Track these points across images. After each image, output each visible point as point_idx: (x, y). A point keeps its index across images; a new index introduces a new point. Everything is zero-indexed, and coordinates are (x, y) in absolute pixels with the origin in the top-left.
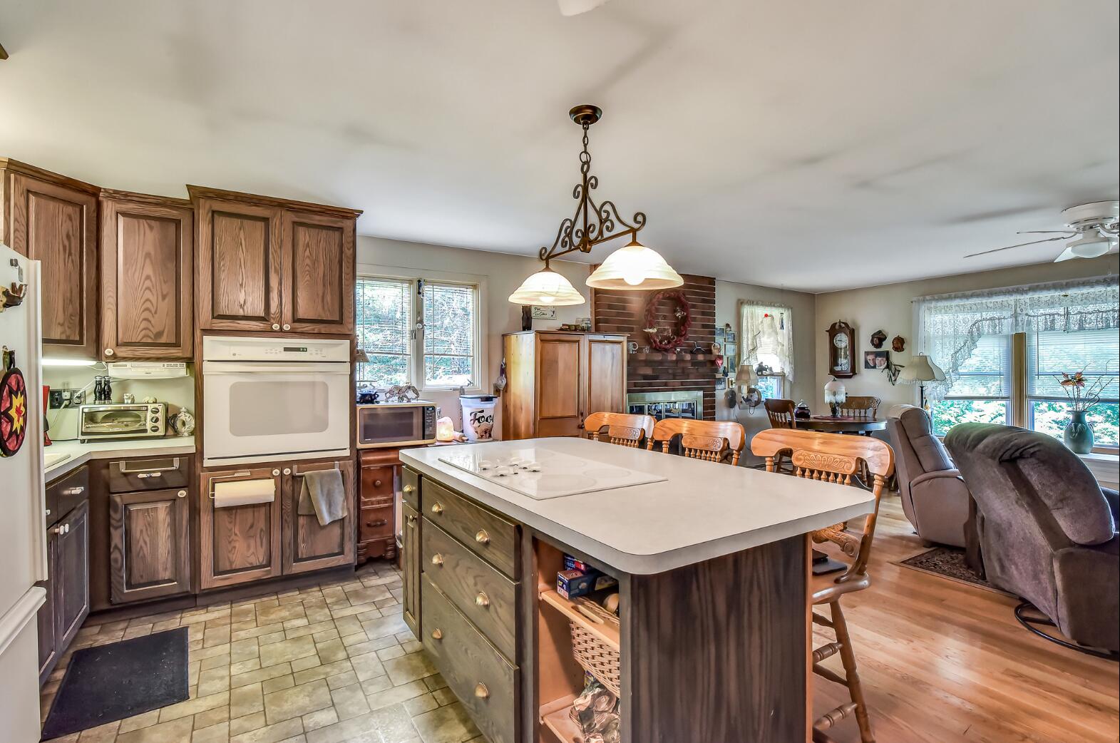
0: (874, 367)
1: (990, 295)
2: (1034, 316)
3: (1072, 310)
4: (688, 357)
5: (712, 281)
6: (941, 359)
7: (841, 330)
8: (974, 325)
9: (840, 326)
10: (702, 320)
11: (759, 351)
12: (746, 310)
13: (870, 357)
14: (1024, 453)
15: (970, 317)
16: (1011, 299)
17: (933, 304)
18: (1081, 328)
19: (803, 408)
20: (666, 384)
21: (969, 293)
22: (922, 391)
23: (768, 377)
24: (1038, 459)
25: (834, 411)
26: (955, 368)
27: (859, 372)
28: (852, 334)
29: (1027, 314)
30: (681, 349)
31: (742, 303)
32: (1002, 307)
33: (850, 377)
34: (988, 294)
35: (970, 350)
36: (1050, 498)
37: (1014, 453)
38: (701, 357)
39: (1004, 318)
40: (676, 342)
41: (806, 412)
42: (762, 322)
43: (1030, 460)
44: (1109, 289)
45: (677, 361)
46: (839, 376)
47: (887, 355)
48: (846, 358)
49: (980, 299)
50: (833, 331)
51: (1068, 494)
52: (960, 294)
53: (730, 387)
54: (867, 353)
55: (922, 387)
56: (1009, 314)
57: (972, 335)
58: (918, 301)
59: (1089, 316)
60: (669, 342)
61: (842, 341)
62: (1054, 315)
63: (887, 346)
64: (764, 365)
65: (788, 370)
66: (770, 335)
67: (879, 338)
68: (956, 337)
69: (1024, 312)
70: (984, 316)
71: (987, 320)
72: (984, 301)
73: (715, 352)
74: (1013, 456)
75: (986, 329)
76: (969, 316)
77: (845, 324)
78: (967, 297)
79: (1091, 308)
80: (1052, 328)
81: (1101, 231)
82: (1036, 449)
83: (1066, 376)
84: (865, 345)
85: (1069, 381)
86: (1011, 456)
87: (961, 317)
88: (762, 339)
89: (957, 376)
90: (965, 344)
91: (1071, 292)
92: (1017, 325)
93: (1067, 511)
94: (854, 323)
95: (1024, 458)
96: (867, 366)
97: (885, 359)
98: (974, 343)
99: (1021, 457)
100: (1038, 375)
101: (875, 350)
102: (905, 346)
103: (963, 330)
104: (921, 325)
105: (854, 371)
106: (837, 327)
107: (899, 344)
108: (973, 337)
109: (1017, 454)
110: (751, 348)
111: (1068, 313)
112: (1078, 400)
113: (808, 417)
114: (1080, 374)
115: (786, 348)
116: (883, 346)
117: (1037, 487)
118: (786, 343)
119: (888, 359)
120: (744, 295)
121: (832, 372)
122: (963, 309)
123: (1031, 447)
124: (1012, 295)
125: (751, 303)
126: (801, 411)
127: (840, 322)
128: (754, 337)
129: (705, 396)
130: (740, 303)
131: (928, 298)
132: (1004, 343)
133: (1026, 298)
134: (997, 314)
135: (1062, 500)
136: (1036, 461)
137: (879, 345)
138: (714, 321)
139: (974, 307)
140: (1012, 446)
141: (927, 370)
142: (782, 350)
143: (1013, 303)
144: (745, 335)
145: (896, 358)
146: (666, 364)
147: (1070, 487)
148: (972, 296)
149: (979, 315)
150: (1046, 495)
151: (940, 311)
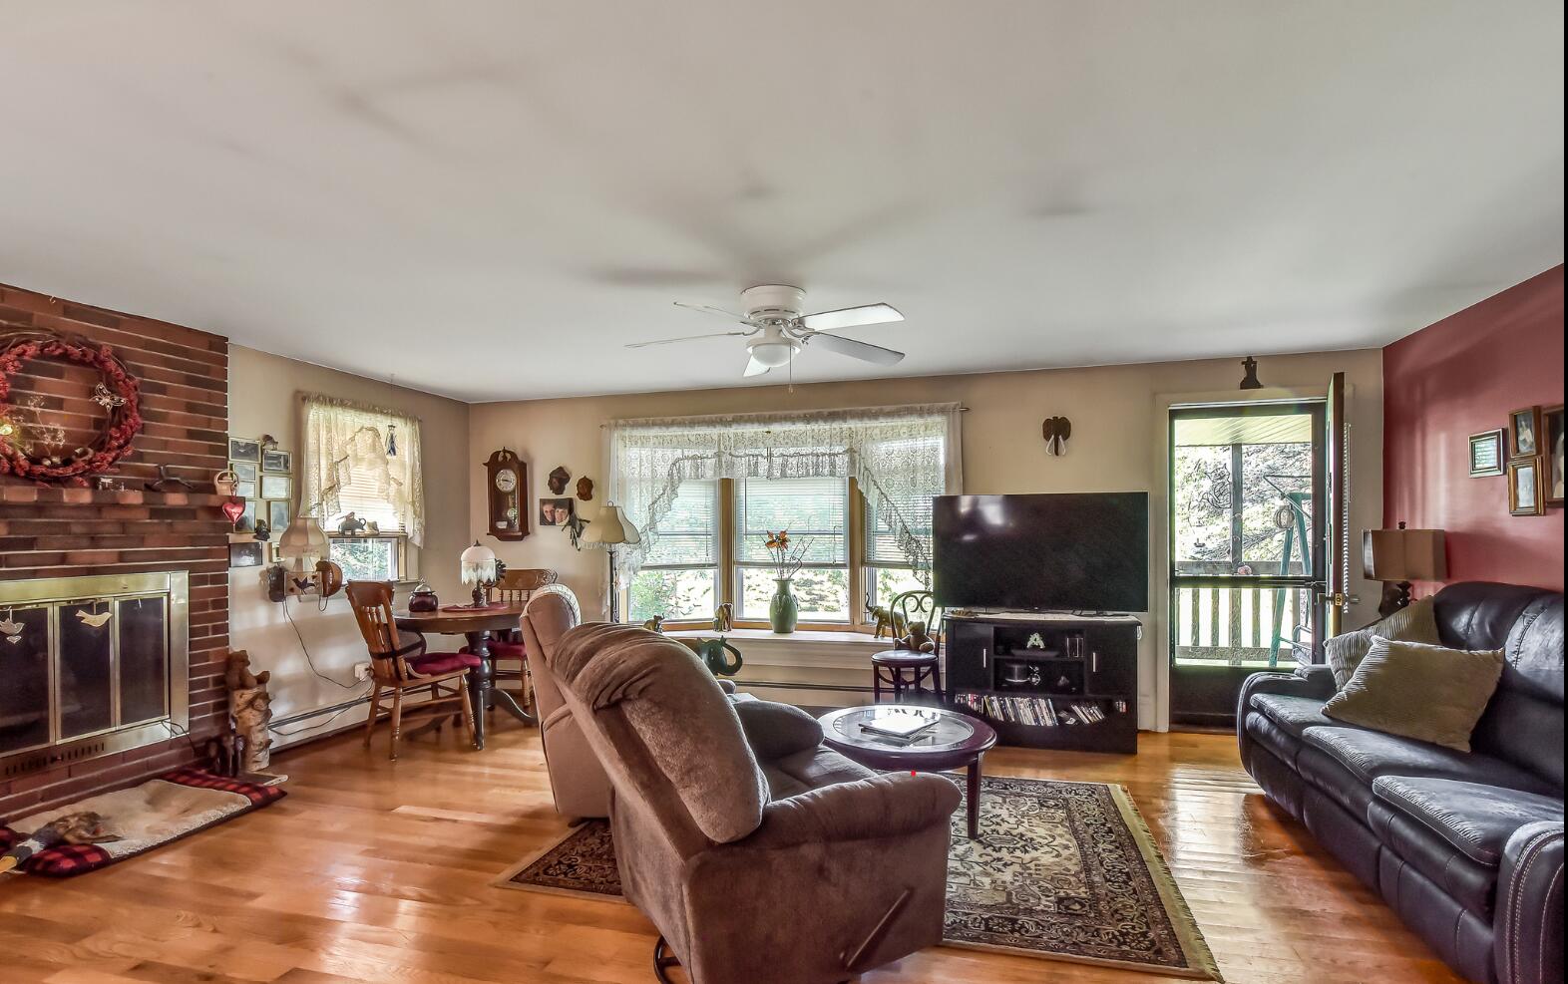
0: (553, 523)
1: (692, 424)
2: (737, 457)
3: (776, 452)
4: (135, 498)
5: (219, 344)
6: (636, 513)
7: (505, 465)
8: (674, 464)
9: (505, 457)
10: (183, 420)
11: (344, 490)
12: (315, 415)
13: (547, 508)
14: (628, 691)
15: (672, 454)
16: (714, 432)
17: (627, 432)
18: (784, 475)
19: (425, 594)
20: (63, 559)
21: (669, 419)
22: (611, 558)
23: (370, 541)
24: (650, 700)
25: (477, 595)
26: (652, 525)
27: (533, 530)
28: (522, 470)
29: (730, 454)
30: (114, 480)
31: (304, 399)
32: (704, 442)
33: (520, 538)
34: (690, 423)
35: (670, 501)
36: (672, 770)
37: (613, 692)
38: (176, 499)
39: (707, 457)
40: (90, 462)
41: (429, 600)
42: (352, 439)
43: (638, 704)
44: (809, 427)
45: (97, 507)
46: (504, 536)
47: (569, 505)
48: (514, 507)
49: (681, 429)
50: (496, 464)
51: (697, 760)
52: (658, 419)
53: (275, 559)
54: (543, 502)
55: (611, 553)
56: (710, 452)
57: (672, 478)
58: (609, 426)
59: (790, 460)
60: (67, 462)
61: (508, 481)
62: (757, 455)
63: (571, 491)
64: (357, 519)
65: (412, 527)
66: (372, 465)
67: (559, 479)
68: (654, 479)
69: (728, 451)
70: (686, 453)
71: (687, 458)
72: (686, 433)
73: (223, 489)
74: (614, 699)
75: (687, 471)
76: (669, 452)
77: (513, 454)
78: (668, 425)
79: (792, 451)
80: (756, 474)
81: (784, 330)
82: (648, 680)
83: (770, 534)
84: (540, 490)
85: (774, 541)
86: (610, 698)
87: (660, 452)
88: (353, 471)
89: (656, 537)
90: (664, 491)
91: (776, 428)
92: (721, 466)
93: (696, 790)
94: (526, 453)
95: (630, 700)
96: (543, 521)
97: (567, 511)
98: (674, 491)
99: (625, 698)
100: (746, 535)
101: (554, 496)
102: (593, 491)
103: (663, 471)
104: (613, 462)
105: (525, 530)
106: (500, 458)
107: (586, 489)
108: (673, 483)
109: (619, 695)
110: (325, 485)
111: (770, 455)
112: (783, 565)
113: (433, 609)
114: (784, 533)
115: (407, 488)
116: (565, 492)
117: (655, 751)
118: (407, 482)
119: (571, 511)
120: (309, 386)
121: (494, 531)
122: (662, 443)
123: (641, 678)
124: (715, 427)
125: (329, 401)
126: (419, 599)
127: (505, 451)
128: (334, 466)
129: (193, 581)
130: (301, 400)
131: (621, 422)
132: (710, 491)
133: (732, 431)
134: (698, 452)
135: (689, 771)
136: (646, 705)
137: (559, 490)
138: (225, 426)
139: (674, 439)
140: (614, 678)
141: (616, 528)
142: (400, 493)
143: (716, 438)
144: (311, 460)
145: (583, 509)
146: (62, 512)
147: (700, 746)
148: (672, 424)
149: (679, 451)
150: (668, 764)
151: (636, 443)
